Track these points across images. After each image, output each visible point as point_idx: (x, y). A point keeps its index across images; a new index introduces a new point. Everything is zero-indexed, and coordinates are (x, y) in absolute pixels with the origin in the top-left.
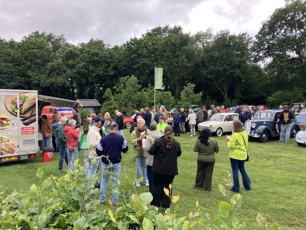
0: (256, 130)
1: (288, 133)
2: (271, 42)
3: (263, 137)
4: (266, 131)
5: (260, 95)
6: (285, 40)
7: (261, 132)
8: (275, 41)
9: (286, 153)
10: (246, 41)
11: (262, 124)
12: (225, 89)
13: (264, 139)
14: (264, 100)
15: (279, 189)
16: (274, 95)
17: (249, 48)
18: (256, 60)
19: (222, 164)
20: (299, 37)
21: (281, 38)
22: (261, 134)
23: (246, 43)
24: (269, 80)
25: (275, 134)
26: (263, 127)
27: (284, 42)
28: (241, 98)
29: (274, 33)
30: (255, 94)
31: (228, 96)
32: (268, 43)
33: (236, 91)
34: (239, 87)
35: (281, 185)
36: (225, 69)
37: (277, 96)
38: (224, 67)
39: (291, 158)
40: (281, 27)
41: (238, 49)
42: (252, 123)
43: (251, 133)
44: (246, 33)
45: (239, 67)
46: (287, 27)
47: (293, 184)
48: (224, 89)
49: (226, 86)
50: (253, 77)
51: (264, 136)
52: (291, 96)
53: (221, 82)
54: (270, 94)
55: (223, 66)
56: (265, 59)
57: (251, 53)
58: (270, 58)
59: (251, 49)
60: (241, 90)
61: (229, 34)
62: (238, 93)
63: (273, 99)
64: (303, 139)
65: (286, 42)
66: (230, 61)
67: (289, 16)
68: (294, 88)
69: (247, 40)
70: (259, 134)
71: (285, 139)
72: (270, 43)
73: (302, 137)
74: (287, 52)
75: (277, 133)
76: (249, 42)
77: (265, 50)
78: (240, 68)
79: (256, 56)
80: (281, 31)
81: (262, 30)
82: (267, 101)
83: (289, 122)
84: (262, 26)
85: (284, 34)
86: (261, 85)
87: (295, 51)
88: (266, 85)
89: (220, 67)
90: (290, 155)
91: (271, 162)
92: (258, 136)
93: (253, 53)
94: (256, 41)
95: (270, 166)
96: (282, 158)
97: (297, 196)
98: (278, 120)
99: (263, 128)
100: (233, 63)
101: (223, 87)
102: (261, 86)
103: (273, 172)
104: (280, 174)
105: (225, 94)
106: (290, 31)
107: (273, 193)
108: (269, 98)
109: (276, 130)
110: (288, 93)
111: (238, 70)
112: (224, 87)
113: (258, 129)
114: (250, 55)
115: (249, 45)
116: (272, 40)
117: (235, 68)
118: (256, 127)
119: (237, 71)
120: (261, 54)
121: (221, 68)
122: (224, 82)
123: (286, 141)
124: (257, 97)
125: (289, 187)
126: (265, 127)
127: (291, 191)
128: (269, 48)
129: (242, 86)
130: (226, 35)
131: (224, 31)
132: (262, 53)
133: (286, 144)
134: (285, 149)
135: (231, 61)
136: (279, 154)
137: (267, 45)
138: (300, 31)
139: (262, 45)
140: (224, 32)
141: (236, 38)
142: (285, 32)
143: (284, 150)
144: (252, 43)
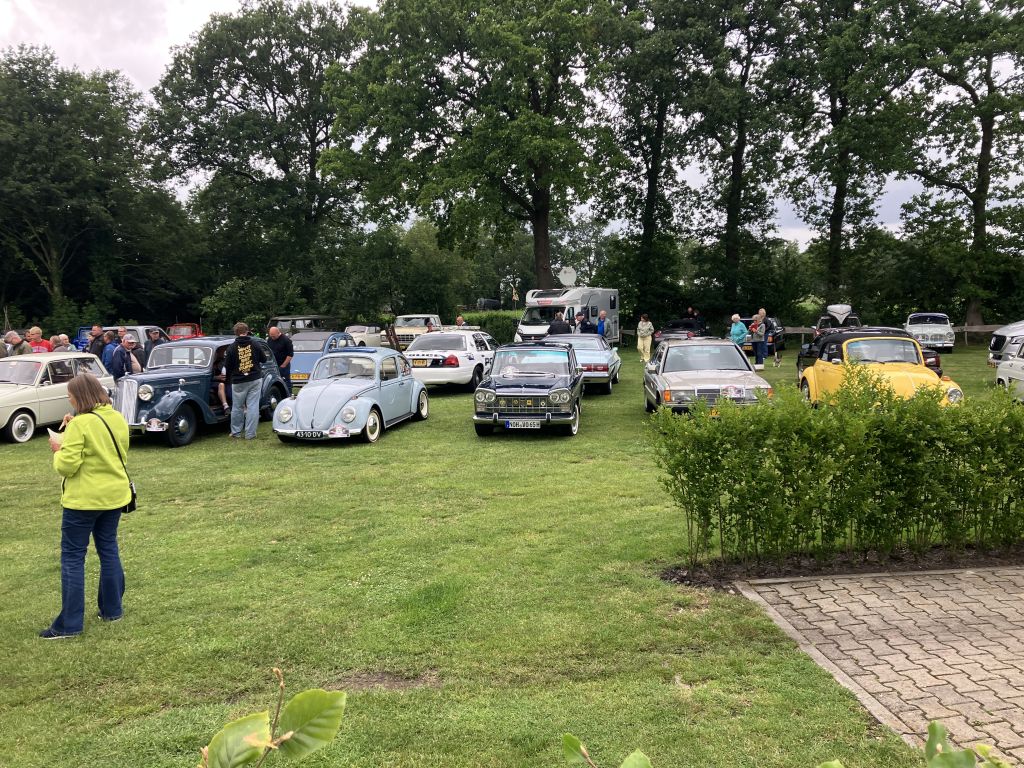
0: (155, 408)
1: (253, 410)
2: (204, 119)
3: (177, 428)
4: (188, 408)
5: (177, 291)
6: (244, 119)
7: (171, 412)
8: (216, 118)
9: (244, 472)
10: (121, 101)
11: (173, 385)
12: (53, 267)
13: (181, 434)
14: (190, 308)
15: (214, 589)
16: (220, 290)
17: (133, 127)
18: (159, 174)
19: (20, 546)
20: (283, 119)
21: (234, 112)
22: (172, 420)
23: (119, 110)
24: (206, 244)
25: (217, 414)
26: (178, 395)
27: (241, 126)
28: (114, 301)
29: (211, 92)
30: (162, 286)
31: (64, 292)
32: (195, 121)
33: (95, 274)
34: (106, 263)
35: (220, 575)
36: (47, 191)
37: (230, 294)
38: (43, 184)
39: (257, 486)
40: (232, 76)
41: (94, 126)
42: (142, 383)
43: (137, 420)
44: (118, 72)
45: (98, 190)
46: (250, 81)
47: (255, 563)
48: (48, 265)
49: (55, 254)
50: (150, 229)
51: (182, 423)
52: (271, 294)
53: (35, 239)
54: (208, 286)
55: (37, 180)
56: (190, 172)
57: (142, 148)
58: (202, 170)
59: (140, 132)
60: (114, 271)
61: (53, 64)
62: (102, 283)
63: (221, 305)
64: (293, 422)
65: (248, 127)
66: (63, 164)
67: (252, 47)
68: (277, 270)
69: (123, 98)
70: (163, 418)
71: (247, 428)
72: (202, 124)
73: (290, 416)
74: (252, 158)
75: (222, 412)
76: (132, 109)
77: (186, 143)
78: (104, 196)
79: (160, 158)
80: (231, 88)
81: (173, 73)
82: (202, 310)
83: (255, 374)
84: (173, 62)
85: (240, 100)
86: (179, 258)
87: (273, 160)
88: (197, 259)
89: (24, 181)
90: (257, 475)
91: (197, 508)
92: (162, 425)
93: (148, 148)
94: (156, 106)
95: (193, 520)
96: (233, 487)
97: (262, 598)
98: (224, 371)
99: (178, 397)
100: (77, 173)
101: (42, 258)
102: (180, 262)
103: (199, 537)
104: (221, 538)
105: (51, 287)
106: (257, 94)
107: (193, 608)
108: (207, 300)
109: (220, 403)
110: (262, 287)
111: (96, 199)
112: (45, 259)
113: (161, 403)
114: (137, 152)
115: (131, 117)
116: (206, 112)
117: (86, 191)
118: (156, 398)
119: (94, 205)
120: (174, 155)
121: (29, 186)
122: (45, 241)
123: (248, 435)
124: (168, 296)
125: (242, 574)
126: (183, 394)
127: (247, 587)
128: (198, 139)
129: (117, 257)
130: (44, 67)
131: (32, 48)
132: (179, 152)
133: (249, 443)
134: (244, 460)
135: (68, 166)
136: (223, 478)
137: (192, 127)
138: (287, 101)
139: (175, 126)
140: (34, 51)
141: (80, 84)
142: (244, 95)
143: (241, 463)
144: (142, 114)
